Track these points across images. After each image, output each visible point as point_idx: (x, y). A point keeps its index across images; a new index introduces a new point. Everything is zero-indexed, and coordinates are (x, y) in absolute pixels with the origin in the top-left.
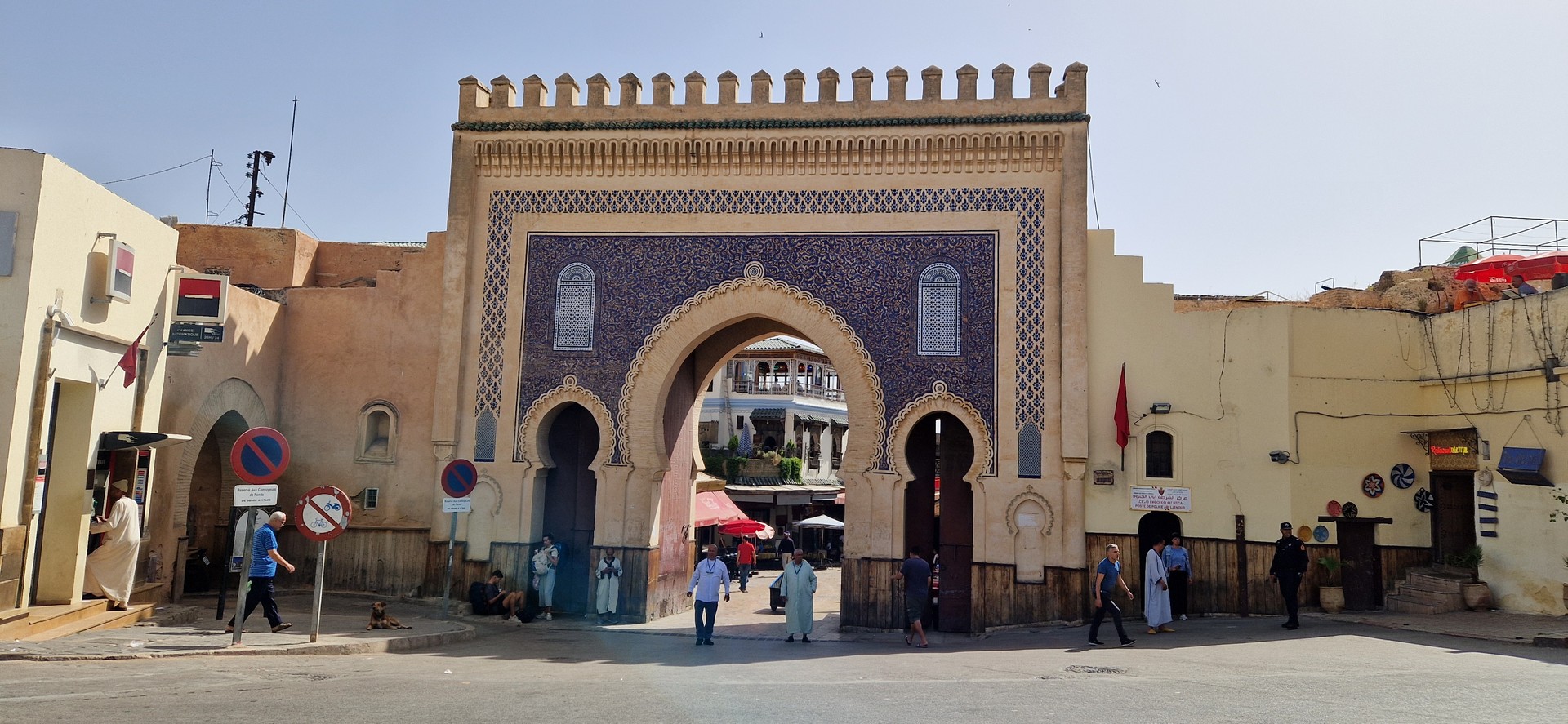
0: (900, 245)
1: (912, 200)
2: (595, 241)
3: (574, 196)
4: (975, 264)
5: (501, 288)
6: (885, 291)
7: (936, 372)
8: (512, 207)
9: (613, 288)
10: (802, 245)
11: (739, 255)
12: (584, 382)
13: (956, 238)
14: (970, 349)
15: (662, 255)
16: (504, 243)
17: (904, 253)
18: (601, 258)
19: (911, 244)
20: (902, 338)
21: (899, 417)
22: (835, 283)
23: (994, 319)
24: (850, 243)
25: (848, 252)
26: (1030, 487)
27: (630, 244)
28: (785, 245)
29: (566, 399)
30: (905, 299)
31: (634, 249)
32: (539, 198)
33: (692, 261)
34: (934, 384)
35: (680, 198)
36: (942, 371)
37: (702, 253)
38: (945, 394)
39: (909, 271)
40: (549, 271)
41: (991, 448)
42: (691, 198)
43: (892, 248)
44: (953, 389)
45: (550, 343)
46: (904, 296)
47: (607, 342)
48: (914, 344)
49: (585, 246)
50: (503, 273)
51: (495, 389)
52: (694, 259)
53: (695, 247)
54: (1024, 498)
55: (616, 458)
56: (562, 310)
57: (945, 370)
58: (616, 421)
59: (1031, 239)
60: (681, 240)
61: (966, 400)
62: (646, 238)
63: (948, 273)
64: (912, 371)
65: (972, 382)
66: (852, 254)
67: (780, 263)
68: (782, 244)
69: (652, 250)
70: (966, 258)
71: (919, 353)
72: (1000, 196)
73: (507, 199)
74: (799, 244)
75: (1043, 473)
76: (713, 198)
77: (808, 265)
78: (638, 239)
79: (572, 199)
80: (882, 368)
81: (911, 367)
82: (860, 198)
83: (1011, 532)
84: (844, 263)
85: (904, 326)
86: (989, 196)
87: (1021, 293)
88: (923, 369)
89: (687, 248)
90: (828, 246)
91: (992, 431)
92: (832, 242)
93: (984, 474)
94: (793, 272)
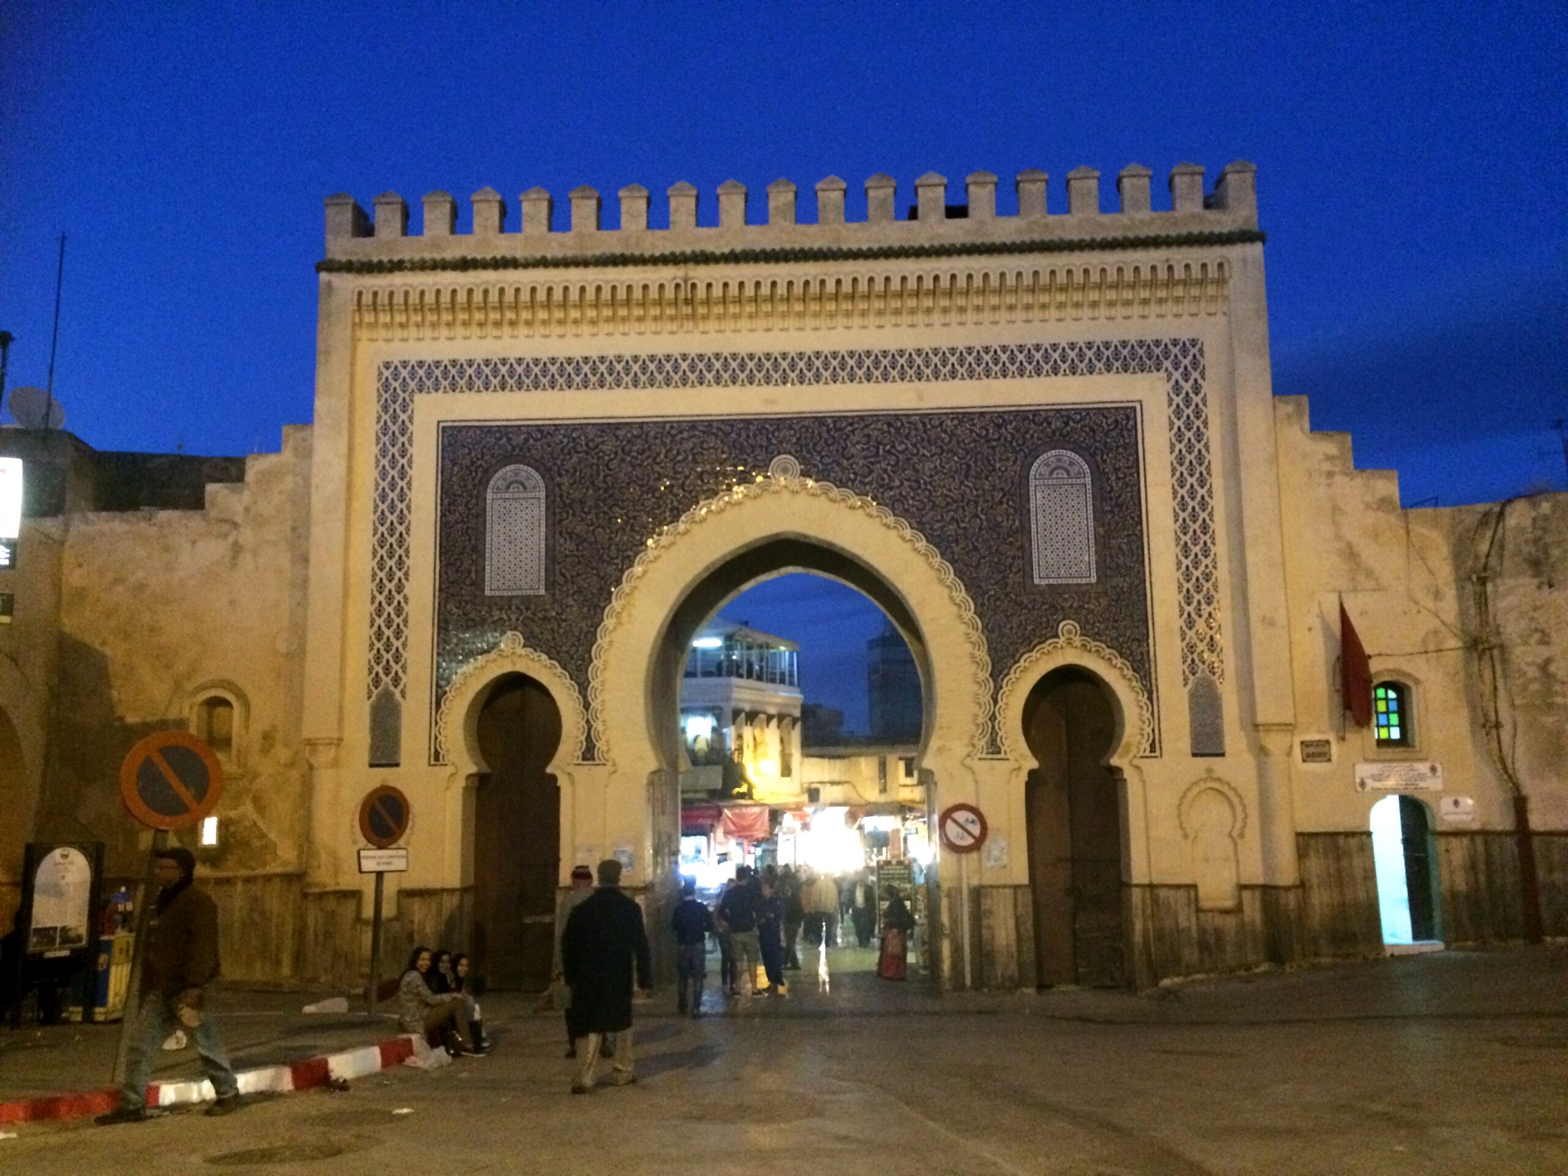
0: (999, 426)
1: (1012, 360)
2: (541, 432)
3: (508, 366)
4: (1111, 450)
5: (400, 506)
6: (980, 492)
7: (1063, 608)
8: (412, 385)
9: (573, 501)
10: (853, 431)
11: (761, 446)
12: (532, 641)
13: (1080, 414)
14: (1109, 572)
15: (644, 451)
16: (401, 439)
17: (1006, 438)
18: (554, 458)
19: (1014, 423)
20: (1010, 560)
21: (1012, 675)
22: (906, 483)
23: (1141, 531)
24: (924, 424)
25: (923, 439)
26: (1209, 771)
27: (596, 435)
28: (828, 431)
29: (507, 668)
30: (1011, 503)
31: (603, 443)
32: (453, 371)
33: (690, 458)
34: (1061, 625)
35: (668, 367)
36: (1071, 607)
37: (705, 445)
38: (1077, 641)
39: (1015, 462)
40: (473, 479)
41: (1149, 715)
42: (684, 366)
43: (987, 431)
44: (1090, 630)
45: (478, 584)
46: (1008, 500)
47: (566, 582)
48: (1028, 568)
49: (526, 440)
50: (403, 484)
51: (397, 658)
52: (694, 455)
53: (695, 436)
54: (1203, 786)
55: (589, 753)
56: (495, 535)
57: (1075, 605)
58: (585, 697)
59: (1189, 411)
60: (672, 427)
61: (1108, 647)
62: (618, 426)
63: (1071, 464)
64: (1026, 607)
65: (1116, 621)
66: (929, 441)
67: (822, 457)
68: (825, 428)
69: (629, 442)
70: (1095, 440)
71: (1036, 581)
72: (1141, 352)
73: (404, 373)
74: (850, 428)
75: (1228, 749)
76: (718, 365)
77: (865, 458)
78: (610, 429)
79: (504, 370)
80: (983, 605)
81: (1026, 601)
82: (936, 360)
83: (1186, 836)
84: (918, 454)
85: (1011, 543)
86: (1125, 352)
87: (1179, 489)
88: (1044, 603)
89: (683, 438)
90: (892, 430)
91: (1149, 690)
92: (899, 424)
93: (1141, 754)
94: (843, 469)
